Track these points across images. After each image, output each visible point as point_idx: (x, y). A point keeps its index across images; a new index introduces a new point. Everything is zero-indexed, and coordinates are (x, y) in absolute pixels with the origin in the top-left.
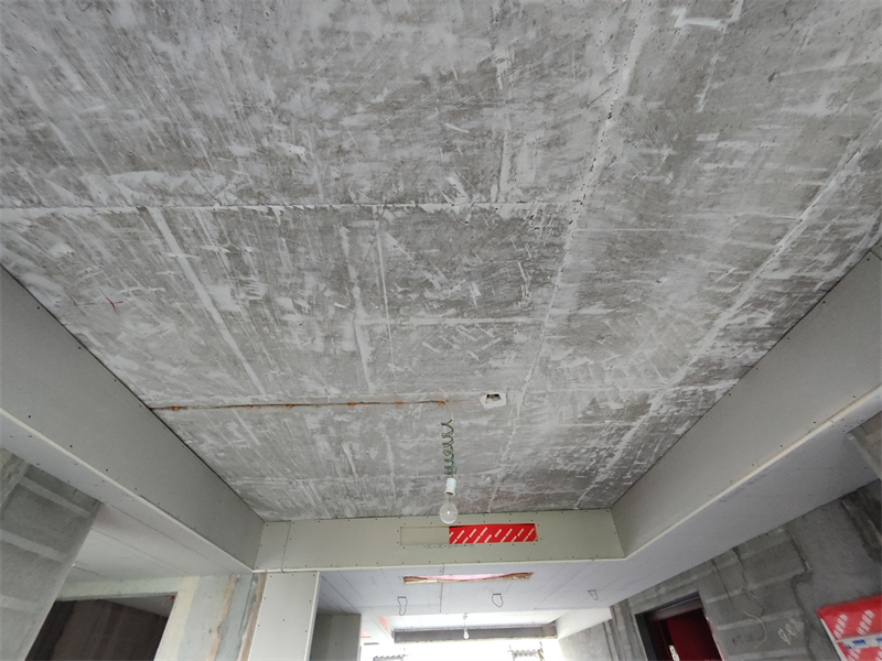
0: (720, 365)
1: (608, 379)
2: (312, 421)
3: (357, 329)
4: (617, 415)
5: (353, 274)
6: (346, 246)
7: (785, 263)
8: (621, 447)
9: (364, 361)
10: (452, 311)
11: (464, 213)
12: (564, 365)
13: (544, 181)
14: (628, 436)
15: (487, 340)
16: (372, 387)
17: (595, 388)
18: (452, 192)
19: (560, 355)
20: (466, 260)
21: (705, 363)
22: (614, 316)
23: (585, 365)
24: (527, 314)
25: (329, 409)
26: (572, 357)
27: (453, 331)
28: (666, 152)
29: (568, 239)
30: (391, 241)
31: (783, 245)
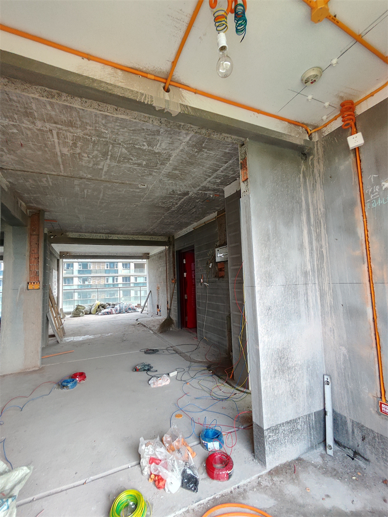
0: (208, 188)
1: (178, 186)
2: (76, 182)
3: (105, 164)
4: (180, 195)
5: (110, 153)
6: (110, 148)
7: (222, 172)
8: (180, 202)
9: (104, 171)
10: (137, 165)
11: (146, 149)
12: (166, 182)
13: (168, 148)
14: (183, 200)
15: (145, 173)
16: (103, 177)
17: (174, 188)
18: (144, 145)
19: (165, 180)
20: (143, 157)
21: (204, 187)
22: (181, 174)
23: (172, 182)
24: (158, 170)
25: (85, 180)
26: (168, 180)
27: (135, 169)
28: (196, 150)
29: (171, 159)
30: (124, 150)
31: (221, 169)
